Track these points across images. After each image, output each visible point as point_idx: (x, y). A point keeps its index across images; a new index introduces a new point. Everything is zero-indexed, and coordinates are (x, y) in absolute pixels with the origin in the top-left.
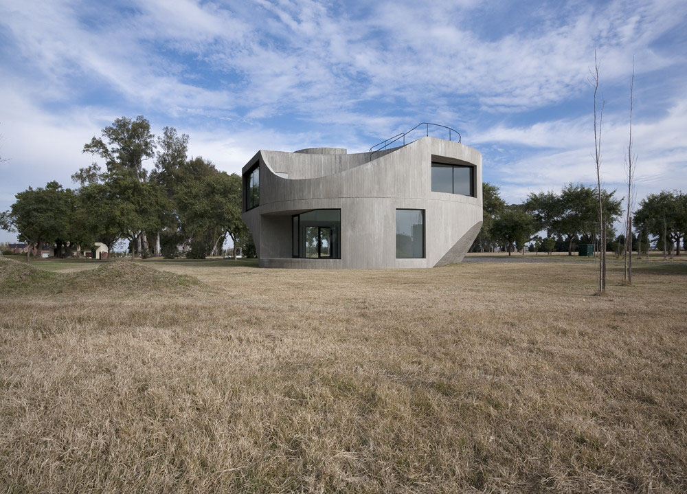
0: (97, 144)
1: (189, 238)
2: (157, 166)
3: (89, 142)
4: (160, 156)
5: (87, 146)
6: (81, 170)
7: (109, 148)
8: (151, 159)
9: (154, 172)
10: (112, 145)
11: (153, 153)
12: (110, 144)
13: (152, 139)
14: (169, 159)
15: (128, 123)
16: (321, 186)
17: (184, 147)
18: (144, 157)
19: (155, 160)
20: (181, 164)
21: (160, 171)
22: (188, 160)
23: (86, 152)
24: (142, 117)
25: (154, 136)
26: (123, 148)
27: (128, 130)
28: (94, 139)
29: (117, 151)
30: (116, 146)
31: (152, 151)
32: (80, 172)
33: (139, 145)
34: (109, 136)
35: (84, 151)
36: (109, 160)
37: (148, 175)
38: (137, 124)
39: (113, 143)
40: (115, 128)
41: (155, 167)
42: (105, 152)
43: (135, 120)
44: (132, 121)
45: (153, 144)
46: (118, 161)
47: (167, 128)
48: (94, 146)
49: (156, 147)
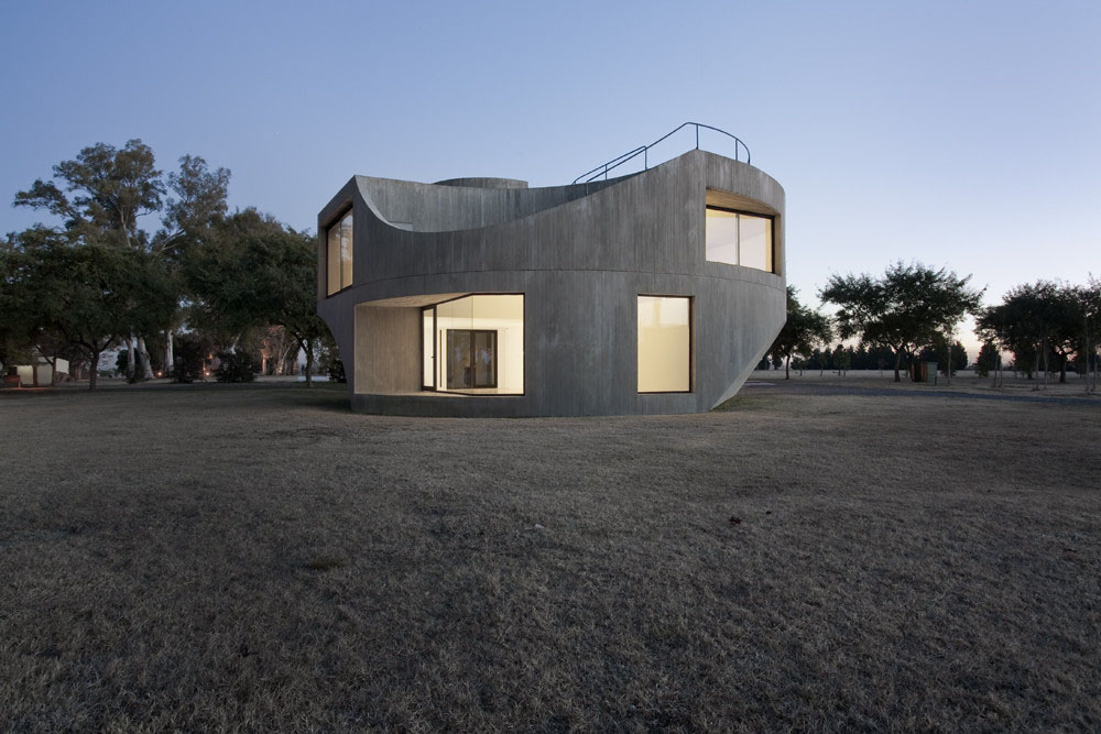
0: (44, 192)
1: (230, 346)
2: (167, 224)
3: (28, 188)
4: (173, 208)
5: (22, 195)
6: (11, 236)
7: (70, 197)
8: (155, 212)
9: (161, 236)
10: (74, 191)
11: (161, 203)
12: (70, 190)
13: (158, 179)
14: (190, 212)
15: (109, 154)
16: (483, 246)
17: (221, 191)
18: (142, 210)
19: (164, 214)
20: (216, 220)
21: (173, 232)
22: (230, 213)
23: (21, 206)
24: (138, 141)
25: (160, 172)
26: (98, 198)
27: (108, 166)
28: (38, 183)
29: (87, 202)
30: (83, 193)
31: (157, 199)
32: (7, 239)
33: (131, 191)
34: (68, 177)
35: (17, 203)
36: (71, 218)
37: (149, 241)
38: (128, 154)
39: (76, 187)
40: (81, 162)
41: (161, 227)
42: (59, 205)
43: (124, 148)
44: (117, 149)
45: (159, 187)
46: (89, 219)
47: (188, 158)
48: (38, 195)
49: (164, 192)
